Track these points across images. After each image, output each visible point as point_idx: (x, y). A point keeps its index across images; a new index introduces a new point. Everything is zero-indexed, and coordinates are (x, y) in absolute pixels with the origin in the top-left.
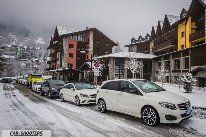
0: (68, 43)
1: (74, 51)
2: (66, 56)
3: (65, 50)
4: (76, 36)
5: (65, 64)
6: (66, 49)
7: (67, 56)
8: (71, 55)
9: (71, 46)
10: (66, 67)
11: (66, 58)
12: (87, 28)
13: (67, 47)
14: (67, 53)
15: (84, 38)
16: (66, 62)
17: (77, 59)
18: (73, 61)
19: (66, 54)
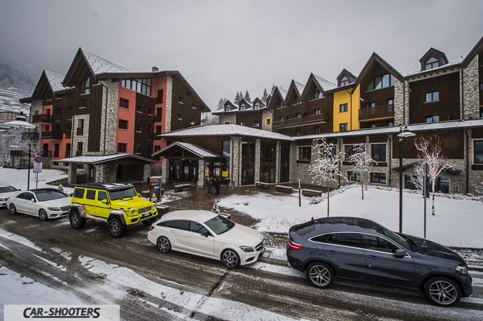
0: (117, 94)
1: (130, 115)
2: (111, 126)
3: (111, 111)
4: (134, 82)
5: (111, 144)
6: (112, 108)
7: (115, 124)
8: (123, 124)
9: (124, 103)
10: (112, 152)
11: (113, 129)
12: (155, 68)
13: (116, 104)
14: (114, 118)
15: (149, 89)
16: (112, 140)
17: (135, 133)
18: (129, 136)
19: (112, 121)
